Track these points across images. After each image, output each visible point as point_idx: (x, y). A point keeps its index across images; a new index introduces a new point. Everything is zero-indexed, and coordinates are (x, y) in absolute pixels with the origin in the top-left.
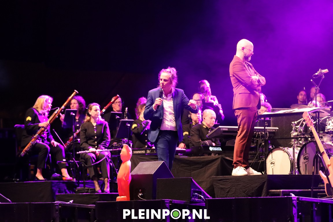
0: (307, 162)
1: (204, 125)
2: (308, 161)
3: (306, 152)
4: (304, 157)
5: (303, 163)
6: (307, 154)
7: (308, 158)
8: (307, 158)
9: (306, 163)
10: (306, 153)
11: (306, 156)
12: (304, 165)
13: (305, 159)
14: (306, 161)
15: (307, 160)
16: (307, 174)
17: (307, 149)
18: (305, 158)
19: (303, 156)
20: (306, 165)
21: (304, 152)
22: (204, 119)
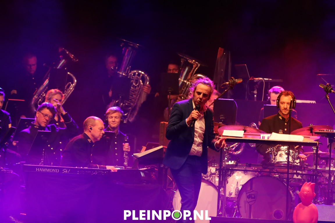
0: (253, 202)
1: (89, 139)
2: (255, 200)
3: (251, 188)
4: (248, 194)
5: (245, 202)
6: (253, 191)
7: (255, 196)
8: (253, 196)
9: (250, 203)
10: (251, 191)
11: (251, 193)
12: (247, 205)
13: (248, 198)
14: (250, 200)
15: (253, 200)
16: (252, 218)
17: (254, 185)
18: (249, 197)
19: (246, 193)
20: (250, 206)
21: (249, 189)
22: (91, 129)
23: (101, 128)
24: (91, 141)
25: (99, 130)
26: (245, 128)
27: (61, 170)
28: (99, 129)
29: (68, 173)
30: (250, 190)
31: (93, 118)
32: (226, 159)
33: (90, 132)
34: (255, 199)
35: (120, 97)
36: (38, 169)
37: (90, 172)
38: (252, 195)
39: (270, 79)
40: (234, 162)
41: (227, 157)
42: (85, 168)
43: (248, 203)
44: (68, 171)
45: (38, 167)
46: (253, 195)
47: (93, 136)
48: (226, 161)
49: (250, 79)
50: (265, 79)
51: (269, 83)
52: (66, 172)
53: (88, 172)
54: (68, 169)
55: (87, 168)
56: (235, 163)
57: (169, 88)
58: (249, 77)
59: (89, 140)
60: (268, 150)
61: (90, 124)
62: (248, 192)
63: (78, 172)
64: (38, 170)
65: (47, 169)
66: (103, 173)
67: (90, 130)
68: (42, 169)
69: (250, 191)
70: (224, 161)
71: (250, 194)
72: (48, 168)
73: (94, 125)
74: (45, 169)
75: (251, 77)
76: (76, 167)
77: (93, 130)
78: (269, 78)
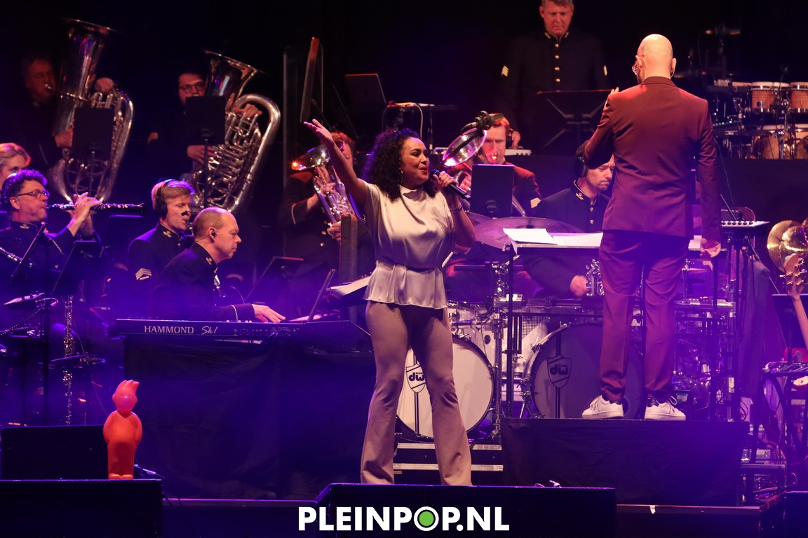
0: (564, 382)
1: (209, 256)
2: (568, 377)
3: (559, 353)
4: (552, 365)
5: (547, 383)
6: (563, 358)
7: (567, 369)
8: (563, 369)
9: (558, 385)
10: (559, 357)
11: (558, 363)
12: (551, 389)
13: (552, 373)
14: (557, 377)
15: (563, 376)
16: (562, 417)
17: (563, 346)
18: (554, 371)
19: (548, 364)
20: (558, 390)
21: (554, 353)
22: (214, 234)
23: (234, 232)
24: (213, 262)
25: (231, 236)
26: (530, 222)
27: (198, 327)
28: (230, 233)
29: (213, 333)
30: (557, 356)
31: (215, 212)
32: (499, 289)
33: (212, 241)
34: (568, 375)
35: (93, 152)
36: (148, 327)
37: (261, 330)
38: (560, 365)
39: (432, 105)
40: (519, 297)
41: (501, 287)
42: (247, 322)
43: (553, 383)
44: (213, 330)
45: (148, 324)
46: (563, 366)
47: (219, 249)
48: (500, 295)
49: (388, 106)
50: (422, 105)
51: (431, 114)
52: (210, 331)
53: (257, 330)
54: (213, 326)
55: (250, 322)
56: (521, 298)
57: (204, 130)
58: (385, 102)
59: (209, 260)
60: (588, 268)
61: (211, 224)
62: (552, 360)
63: (236, 330)
64: (147, 330)
65: (167, 327)
66: (289, 333)
67: (212, 237)
68: (157, 328)
69: (556, 359)
70: (496, 296)
71: (556, 366)
72: (170, 325)
73: (220, 227)
74: (164, 327)
75: (390, 102)
76: (228, 321)
77: (217, 237)
78: (429, 103)
